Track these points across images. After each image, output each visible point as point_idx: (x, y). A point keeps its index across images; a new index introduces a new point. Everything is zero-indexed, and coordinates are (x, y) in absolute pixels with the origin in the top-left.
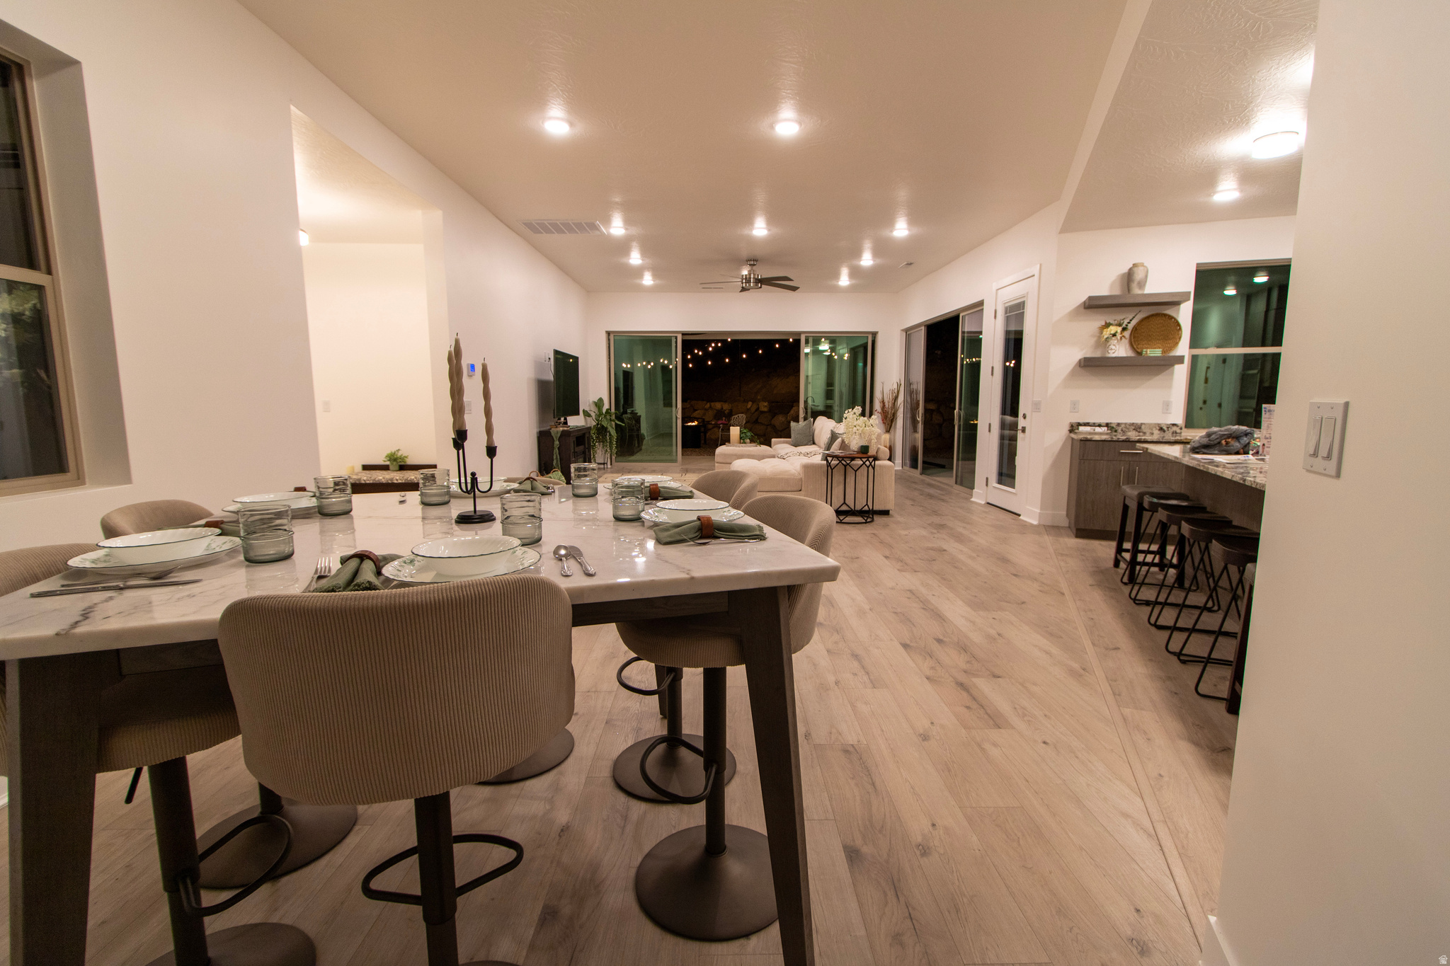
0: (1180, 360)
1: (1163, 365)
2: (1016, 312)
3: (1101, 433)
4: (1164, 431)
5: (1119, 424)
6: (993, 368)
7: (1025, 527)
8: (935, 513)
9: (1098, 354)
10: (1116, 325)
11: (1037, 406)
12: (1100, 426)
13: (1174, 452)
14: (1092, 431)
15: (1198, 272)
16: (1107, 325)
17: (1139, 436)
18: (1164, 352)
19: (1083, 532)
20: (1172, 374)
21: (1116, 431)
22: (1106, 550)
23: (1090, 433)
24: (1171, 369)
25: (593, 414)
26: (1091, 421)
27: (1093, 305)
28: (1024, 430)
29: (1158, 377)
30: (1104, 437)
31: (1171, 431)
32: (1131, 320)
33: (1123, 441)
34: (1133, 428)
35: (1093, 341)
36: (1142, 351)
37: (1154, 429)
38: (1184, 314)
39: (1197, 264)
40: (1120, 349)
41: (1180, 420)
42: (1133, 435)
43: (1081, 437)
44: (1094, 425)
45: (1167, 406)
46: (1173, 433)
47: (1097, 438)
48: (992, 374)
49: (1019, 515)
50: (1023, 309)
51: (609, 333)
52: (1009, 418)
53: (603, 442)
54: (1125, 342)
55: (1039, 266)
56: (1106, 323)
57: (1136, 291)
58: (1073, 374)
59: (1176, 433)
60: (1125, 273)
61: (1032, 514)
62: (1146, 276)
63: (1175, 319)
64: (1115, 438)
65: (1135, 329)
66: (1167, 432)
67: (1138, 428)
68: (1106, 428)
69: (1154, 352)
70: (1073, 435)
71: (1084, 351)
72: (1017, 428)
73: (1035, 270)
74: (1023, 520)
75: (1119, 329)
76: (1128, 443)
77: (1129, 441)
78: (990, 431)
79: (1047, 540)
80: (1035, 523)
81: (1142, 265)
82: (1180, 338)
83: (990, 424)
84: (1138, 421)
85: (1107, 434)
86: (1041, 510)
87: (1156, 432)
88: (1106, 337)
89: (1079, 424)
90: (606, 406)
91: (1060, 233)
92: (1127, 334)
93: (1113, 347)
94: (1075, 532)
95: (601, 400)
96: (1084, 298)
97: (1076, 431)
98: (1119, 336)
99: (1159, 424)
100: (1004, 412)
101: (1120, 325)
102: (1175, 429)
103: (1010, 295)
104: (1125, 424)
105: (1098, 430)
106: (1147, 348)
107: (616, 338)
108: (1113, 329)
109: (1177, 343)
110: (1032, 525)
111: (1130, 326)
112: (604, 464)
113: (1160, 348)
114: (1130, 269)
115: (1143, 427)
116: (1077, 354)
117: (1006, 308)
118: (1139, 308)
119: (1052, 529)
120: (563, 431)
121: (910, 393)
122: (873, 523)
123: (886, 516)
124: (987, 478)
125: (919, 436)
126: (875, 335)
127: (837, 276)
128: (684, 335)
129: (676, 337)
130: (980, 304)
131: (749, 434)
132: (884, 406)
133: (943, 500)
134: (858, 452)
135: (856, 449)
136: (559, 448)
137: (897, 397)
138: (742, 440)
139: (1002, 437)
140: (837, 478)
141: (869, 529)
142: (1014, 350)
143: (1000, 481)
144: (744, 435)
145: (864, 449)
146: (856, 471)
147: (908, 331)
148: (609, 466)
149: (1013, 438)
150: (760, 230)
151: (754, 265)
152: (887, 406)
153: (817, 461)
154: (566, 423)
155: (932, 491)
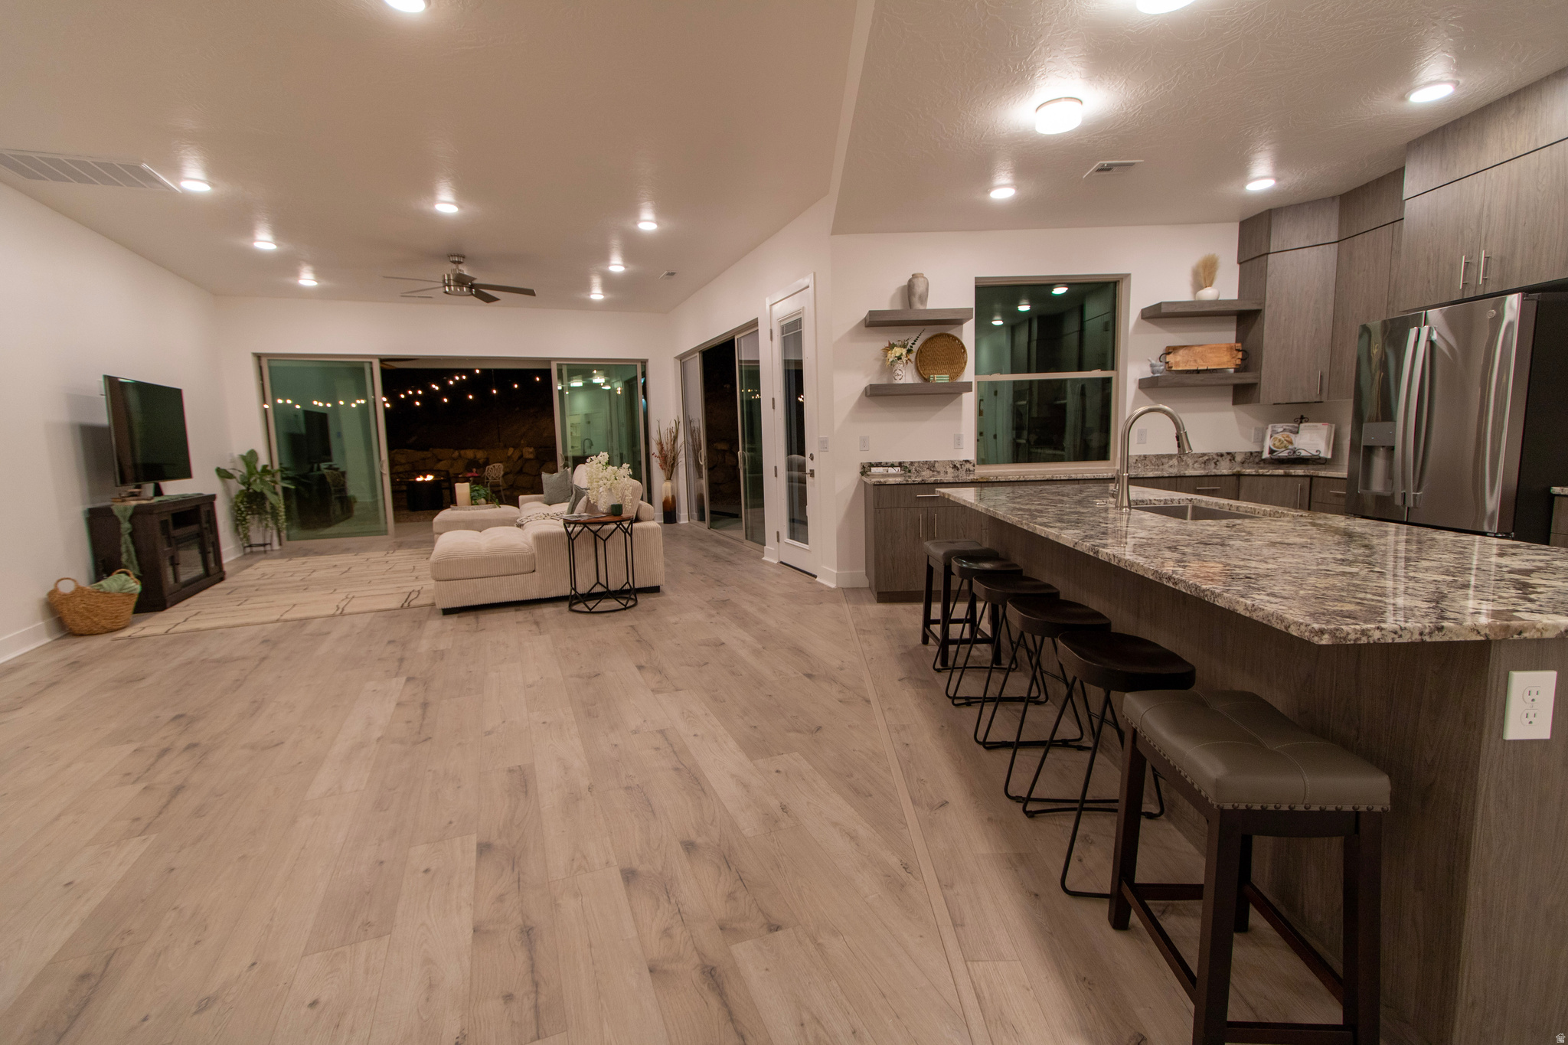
0: (967, 387)
1: (951, 394)
2: (792, 333)
3: (894, 476)
4: (958, 469)
5: (912, 463)
6: (773, 399)
7: (823, 592)
8: (719, 582)
9: (884, 381)
10: (901, 347)
11: (824, 445)
12: (893, 466)
13: (967, 496)
14: (885, 473)
15: (977, 288)
16: (892, 346)
17: (933, 476)
18: (951, 378)
19: (886, 597)
20: (960, 404)
21: (910, 471)
22: (910, 616)
23: (884, 476)
24: (959, 398)
25: (238, 475)
26: (883, 460)
27: (876, 322)
28: (812, 473)
29: (948, 407)
30: (899, 480)
31: (964, 468)
32: (915, 341)
33: (919, 484)
34: (927, 466)
35: (877, 366)
36: (930, 377)
37: (948, 467)
38: (967, 333)
39: (976, 278)
40: (907, 376)
41: (971, 456)
42: (927, 475)
43: (874, 480)
44: (886, 465)
45: (958, 441)
46: (966, 471)
47: (891, 480)
48: (774, 408)
49: (815, 577)
50: (801, 328)
51: (259, 357)
52: (795, 456)
53: (258, 514)
54: (911, 366)
55: (812, 274)
56: (890, 343)
57: (918, 306)
58: (860, 405)
59: (970, 471)
60: (904, 286)
61: (829, 577)
62: (927, 289)
63: (959, 341)
64: (910, 481)
65: (920, 351)
66: (961, 470)
67: (931, 466)
68: (899, 468)
69: (941, 378)
70: (865, 479)
71: (869, 378)
72: (805, 471)
73: (808, 280)
74: (820, 583)
75: (904, 351)
76: (925, 486)
77: (925, 484)
78: (776, 476)
79: (847, 609)
80: (833, 585)
81: (922, 275)
82: (965, 363)
83: (776, 468)
84: (931, 459)
85: (901, 475)
86: (838, 570)
87: (950, 470)
88: (891, 360)
89: (871, 465)
90: (263, 460)
91: (832, 234)
92: (912, 357)
93: (900, 373)
94: (876, 595)
95: (253, 454)
96: (864, 314)
97: (869, 473)
98: (904, 359)
99: (951, 461)
100: (790, 452)
101: (904, 346)
102: (968, 466)
103: (784, 309)
104: (919, 462)
105: (891, 470)
106: (934, 374)
107: (274, 364)
108: (898, 351)
109: (963, 368)
110: (830, 590)
111: (915, 348)
112: (264, 545)
113: (946, 374)
114: (910, 281)
115: (936, 465)
116: (861, 381)
117: (782, 327)
118: (922, 328)
119: (850, 592)
120: (137, 507)
121: (691, 432)
122: (635, 608)
123: (656, 594)
124: (778, 533)
125: (704, 482)
126: (644, 363)
127: (587, 287)
128: (383, 360)
129: (371, 363)
130: (754, 323)
131: (482, 492)
132: (662, 448)
133: (730, 563)
134: (608, 514)
135: (605, 511)
136: (131, 534)
137: (676, 438)
138: (474, 501)
139: (790, 480)
140: (584, 550)
141: (627, 620)
142: (794, 378)
143: (792, 536)
144: (475, 494)
145: (616, 510)
146: (605, 541)
147: (683, 359)
148: (276, 546)
149: (803, 481)
150: (446, 205)
151: (460, 263)
152: (665, 448)
153: (558, 527)
154: (158, 492)
155: (719, 550)
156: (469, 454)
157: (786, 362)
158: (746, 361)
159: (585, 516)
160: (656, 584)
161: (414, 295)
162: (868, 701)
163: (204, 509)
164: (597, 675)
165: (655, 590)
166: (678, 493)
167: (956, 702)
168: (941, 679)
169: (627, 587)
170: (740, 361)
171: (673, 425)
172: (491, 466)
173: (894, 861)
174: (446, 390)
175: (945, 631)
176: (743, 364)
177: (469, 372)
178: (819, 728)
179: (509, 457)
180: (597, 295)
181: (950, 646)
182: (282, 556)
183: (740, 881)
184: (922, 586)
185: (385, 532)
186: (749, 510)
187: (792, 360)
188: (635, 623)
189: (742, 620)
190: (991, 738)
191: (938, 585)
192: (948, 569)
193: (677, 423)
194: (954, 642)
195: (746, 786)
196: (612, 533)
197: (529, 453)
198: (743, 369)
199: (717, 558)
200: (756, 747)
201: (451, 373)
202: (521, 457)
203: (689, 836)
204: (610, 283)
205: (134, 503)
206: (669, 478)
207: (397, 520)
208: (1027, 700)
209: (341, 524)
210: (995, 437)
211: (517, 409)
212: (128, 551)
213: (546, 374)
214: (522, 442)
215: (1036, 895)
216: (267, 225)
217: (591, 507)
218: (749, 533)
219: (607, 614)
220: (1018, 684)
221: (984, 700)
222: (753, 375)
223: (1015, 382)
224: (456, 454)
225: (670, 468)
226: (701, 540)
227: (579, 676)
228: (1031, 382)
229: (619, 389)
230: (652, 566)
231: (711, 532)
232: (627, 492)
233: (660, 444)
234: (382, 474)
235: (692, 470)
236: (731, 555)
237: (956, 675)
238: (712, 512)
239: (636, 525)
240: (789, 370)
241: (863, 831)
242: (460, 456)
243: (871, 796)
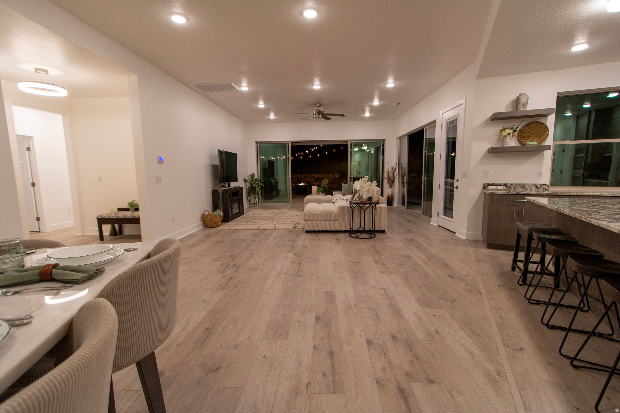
0: (548, 147)
1: (538, 151)
2: (452, 125)
3: (501, 190)
4: (538, 188)
5: (511, 184)
6: (440, 155)
7: (459, 241)
8: (410, 231)
9: (499, 145)
10: (510, 129)
11: (464, 175)
12: (500, 185)
13: (544, 201)
14: (496, 188)
15: (558, 97)
16: (505, 129)
17: (523, 191)
18: (538, 143)
19: (491, 246)
20: (543, 156)
21: (510, 188)
22: (507, 257)
23: (495, 190)
24: (542, 153)
25: (249, 181)
26: (495, 183)
27: (496, 118)
28: (457, 188)
29: (534, 158)
30: (503, 192)
31: (542, 188)
32: (518, 126)
33: (515, 194)
34: (520, 186)
35: (496, 138)
36: (525, 143)
37: (532, 187)
38: (550, 121)
39: (558, 93)
40: (512, 143)
41: (548, 182)
42: (519, 190)
43: (490, 192)
44: (497, 185)
45: (540, 174)
46: (544, 189)
47: (499, 192)
48: (440, 158)
49: (455, 233)
50: (457, 123)
51: (257, 143)
52: (449, 180)
53: (254, 194)
54: (515, 138)
55: (465, 98)
56: (504, 128)
57: (522, 109)
58: (485, 157)
59: (545, 189)
60: (514, 100)
61: (462, 234)
62: (527, 101)
63: (545, 125)
64: (510, 193)
65: (521, 131)
66: (540, 189)
67: (523, 186)
68: (504, 187)
69: (532, 143)
70: (485, 191)
71: (491, 144)
72: (454, 186)
73: (462, 101)
74: (457, 236)
75: (512, 131)
76: (518, 195)
77: (519, 194)
78: (439, 188)
79: (471, 250)
80: (464, 238)
81: (525, 94)
82: (547, 136)
83: (439, 185)
84: (523, 183)
85: (505, 190)
86: (467, 231)
87: (534, 189)
88: (504, 135)
89: (489, 185)
90: (256, 177)
91: (476, 79)
92: (516, 134)
93: (508, 141)
94: (487, 245)
95: (253, 174)
96: (490, 114)
97: (487, 188)
98: (511, 135)
99: (535, 184)
100: (447, 177)
101: (512, 129)
102: (545, 187)
103: (448, 115)
104: (515, 184)
105: (499, 187)
106: (528, 141)
107: (261, 145)
108: (508, 131)
109: (546, 138)
110: (462, 240)
111: (518, 129)
112: (255, 204)
113: (535, 141)
114: (518, 97)
115: (526, 186)
116: (487, 146)
117: (447, 123)
118: (523, 119)
119: (473, 242)
120: (224, 190)
121: (401, 168)
122: (375, 238)
123: (383, 233)
124: (438, 213)
125: (405, 190)
126: (384, 141)
127: (363, 112)
128: (292, 143)
129: (288, 144)
130: (434, 122)
131: (321, 190)
132: (389, 175)
133: (415, 224)
134: (367, 200)
135: (365, 199)
136: (222, 198)
137: (395, 171)
138: (318, 193)
139: (446, 190)
140: (356, 213)
141: (371, 242)
142: (452, 145)
143: (445, 214)
144: (318, 190)
145: (370, 199)
146: (365, 211)
147: (400, 139)
148: (258, 205)
149: (452, 191)
150: (317, 86)
151: (319, 106)
152: (390, 175)
153: (347, 204)
154: (229, 186)
155: (410, 218)
156: (317, 176)
157: (448, 138)
158: (428, 139)
159: (358, 201)
160: (383, 230)
161: (304, 119)
162: (481, 293)
163: (240, 192)
164: (359, 262)
165: (383, 232)
166: (394, 194)
167: (530, 301)
168: (523, 289)
169: (372, 229)
170: (426, 139)
171: (394, 165)
172: (324, 180)
173: (492, 369)
174: (310, 152)
175: (526, 266)
176: (427, 140)
177: (319, 146)
178: (455, 301)
179: (330, 177)
180: (367, 114)
181: (528, 274)
182: (259, 208)
183: (416, 357)
184: (514, 243)
185: (289, 202)
186: (425, 202)
187: (451, 137)
188: (375, 244)
189: (420, 248)
190: (551, 323)
191: (523, 243)
192: (530, 238)
193: (396, 165)
194: (531, 272)
195: (419, 319)
196: (367, 208)
197: (337, 176)
198: (427, 142)
199: (409, 221)
200: (424, 303)
201: (312, 146)
202: (334, 177)
203: (394, 333)
204: (373, 110)
205: (223, 189)
206: (391, 187)
207: (292, 198)
208: (579, 309)
209: (276, 198)
210: (561, 172)
211: (334, 159)
212: (221, 203)
213: (346, 146)
214: (335, 172)
215: (577, 409)
216: (262, 99)
217: (360, 197)
218: (424, 212)
219: (364, 239)
220: (572, 299)
221: (549, 304)
222: (432, 144)
223: (577, 145)
224: (312, 176)
225: (391, 183)
226: (402, 213)
227: (352, 262)
228: (588, 145)
229: (373, 151)
230: (382, 222)
231: (407, 210)
232: (375, 192)
233: (388, 173)
234: (289, 182)
235: (401, 184)
236: (415, 220)
237: (531, 289)
238: (408, 202)
239: (377, 205)
240: (449, 142)
241: (476, 351)
242: (313, 176)
243: (481, 336)
